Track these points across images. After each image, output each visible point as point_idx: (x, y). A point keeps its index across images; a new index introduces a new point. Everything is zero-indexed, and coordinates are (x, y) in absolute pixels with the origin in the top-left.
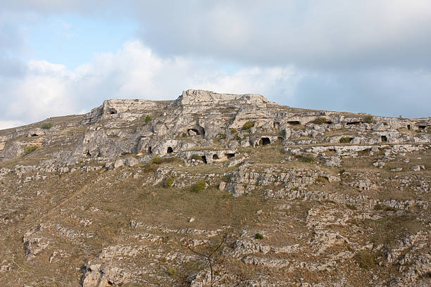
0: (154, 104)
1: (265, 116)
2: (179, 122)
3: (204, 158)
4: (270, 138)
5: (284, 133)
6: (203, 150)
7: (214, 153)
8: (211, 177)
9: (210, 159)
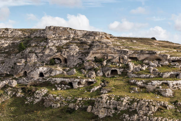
0: (20, 33)
1: (112, 52)
2: (47, 52)
3: (71, 84)
4: (118, 70)
5: (127, 66)
6: (69, 78)
7: (78, 80)
8: (80, 101)
9: (76, 86)
